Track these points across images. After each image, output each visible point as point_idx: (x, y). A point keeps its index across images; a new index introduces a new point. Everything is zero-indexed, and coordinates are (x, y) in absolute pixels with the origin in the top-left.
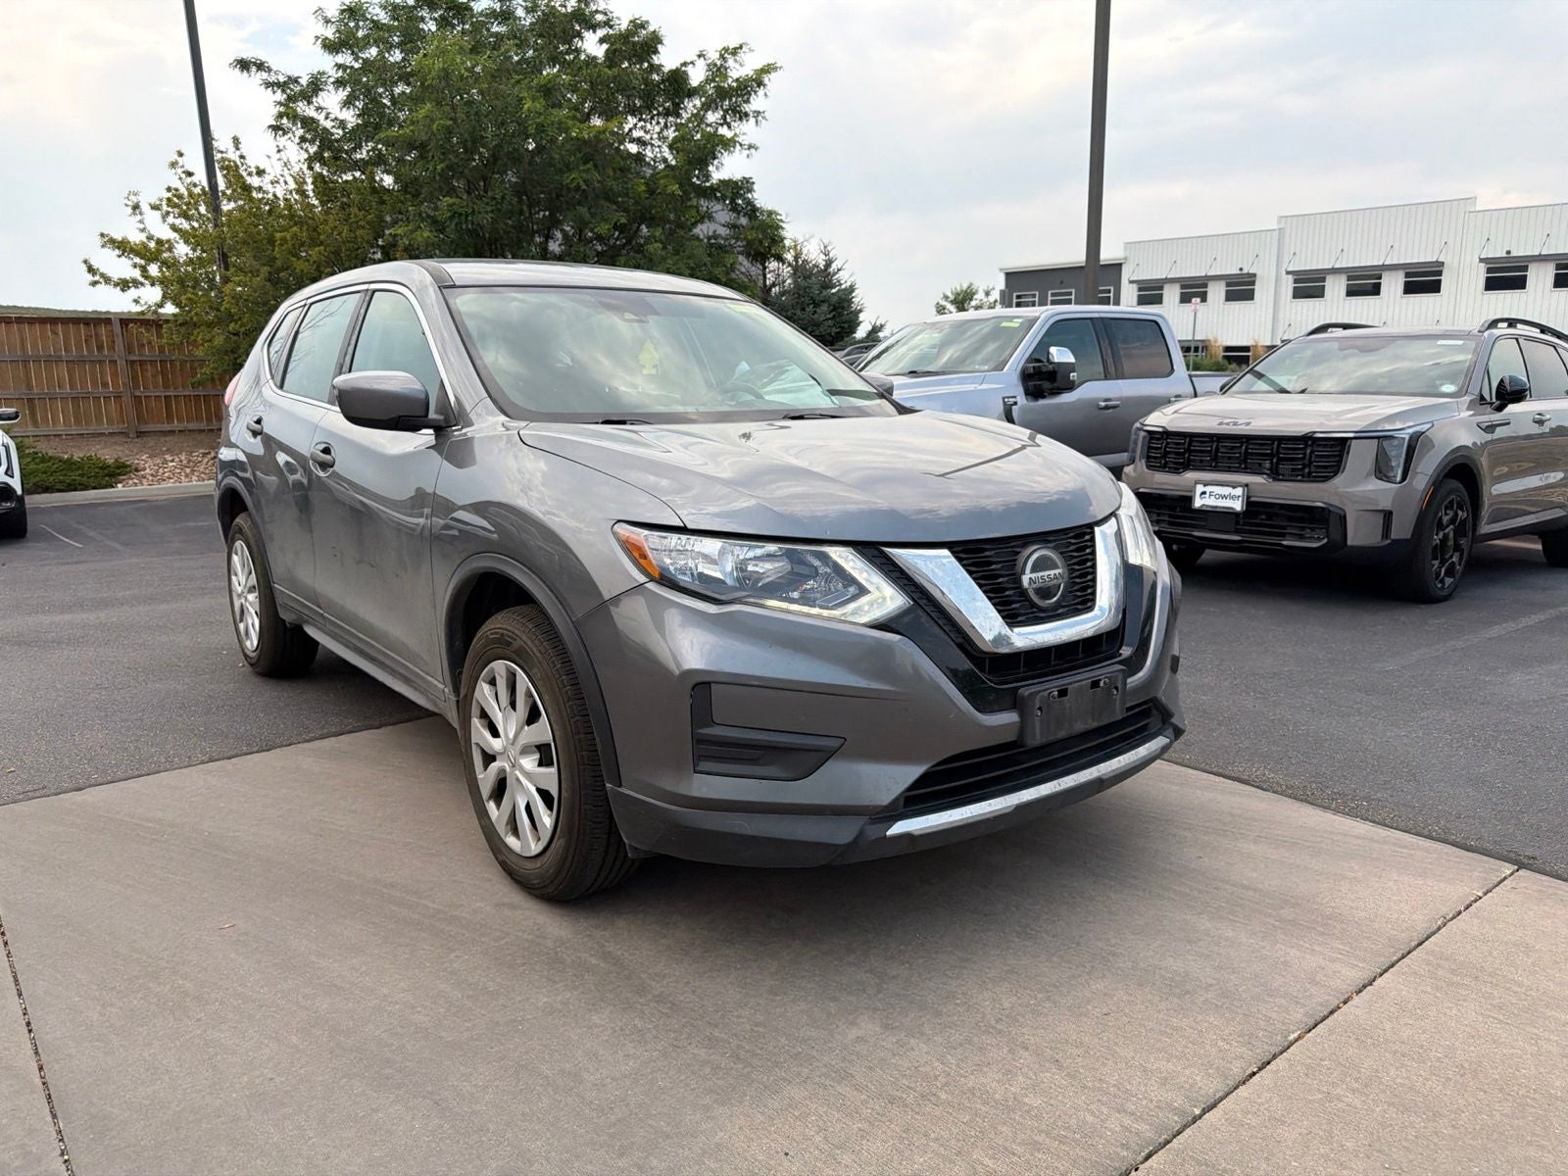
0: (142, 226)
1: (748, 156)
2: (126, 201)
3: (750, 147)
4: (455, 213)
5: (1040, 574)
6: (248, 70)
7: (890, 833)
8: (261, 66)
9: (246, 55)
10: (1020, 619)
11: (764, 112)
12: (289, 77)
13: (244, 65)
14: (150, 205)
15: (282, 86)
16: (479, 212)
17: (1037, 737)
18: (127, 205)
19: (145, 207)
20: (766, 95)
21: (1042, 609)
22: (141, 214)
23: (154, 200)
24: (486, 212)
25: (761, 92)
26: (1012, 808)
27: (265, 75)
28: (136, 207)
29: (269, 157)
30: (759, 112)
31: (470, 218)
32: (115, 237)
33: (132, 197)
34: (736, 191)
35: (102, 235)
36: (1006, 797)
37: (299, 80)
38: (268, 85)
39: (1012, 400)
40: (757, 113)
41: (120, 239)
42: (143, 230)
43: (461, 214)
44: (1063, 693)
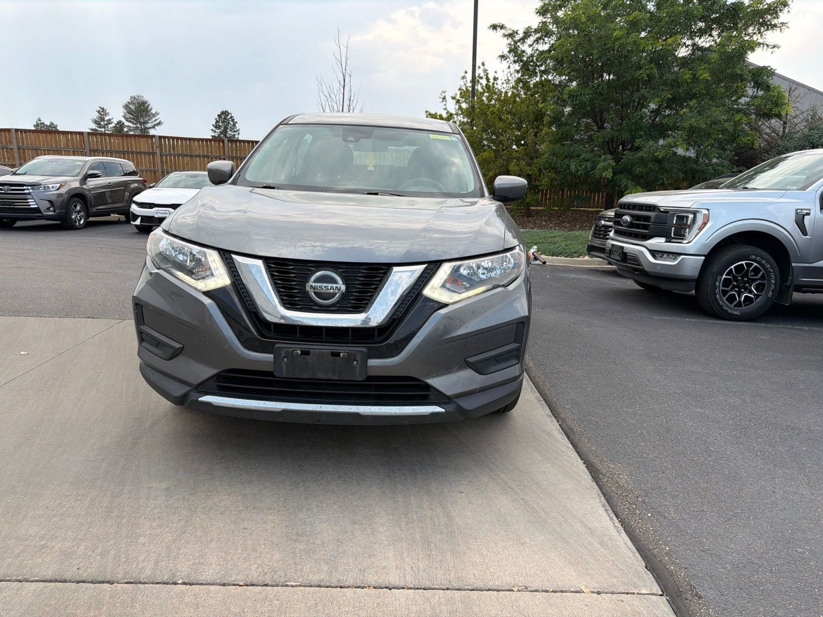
0: (445, 107)
1: (772, 53)
2: (440, 96)
3: (774, 47)
4: (571, 95)
5: (319, 285)
6: (496, 29)
7: (200, 399)
8: (502, 27)
9: (496, 22)
10: (298, 307)
11: (786, 23)
12: (513, 31)
13: (494, 27)
14: (452, 97)
15: (511, 35)
16: (584, 94)
17: (284, 372)
18: (440, 97)
19: (448, 98)
20: (789, 11)
21: (316, 304)
22: (446, 101)
23: (453, 95)
24: (588, 94)
25: (786, 9)
26: (280, 410)
27: (503, 31)
28: (444, 98)
29: (503, 71)
30: (784, 23)
31: (578, 98)
32: (431, 112)
33: (443, 94)
34: (761, 76)
35: (426, 112)
36: (278, 403)
37: (518, 32)
38: (505, 35)
39: (805, 212)
40: (783, 24)
41: (434, 113)
42: (445, 109)
43: (574, 96)
44: (305, 353)
